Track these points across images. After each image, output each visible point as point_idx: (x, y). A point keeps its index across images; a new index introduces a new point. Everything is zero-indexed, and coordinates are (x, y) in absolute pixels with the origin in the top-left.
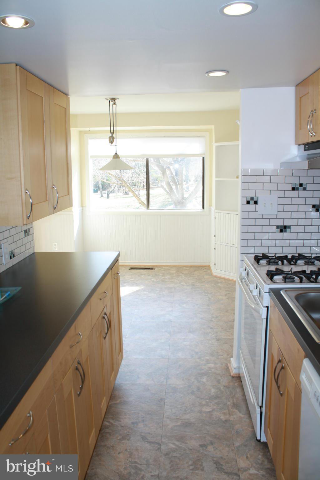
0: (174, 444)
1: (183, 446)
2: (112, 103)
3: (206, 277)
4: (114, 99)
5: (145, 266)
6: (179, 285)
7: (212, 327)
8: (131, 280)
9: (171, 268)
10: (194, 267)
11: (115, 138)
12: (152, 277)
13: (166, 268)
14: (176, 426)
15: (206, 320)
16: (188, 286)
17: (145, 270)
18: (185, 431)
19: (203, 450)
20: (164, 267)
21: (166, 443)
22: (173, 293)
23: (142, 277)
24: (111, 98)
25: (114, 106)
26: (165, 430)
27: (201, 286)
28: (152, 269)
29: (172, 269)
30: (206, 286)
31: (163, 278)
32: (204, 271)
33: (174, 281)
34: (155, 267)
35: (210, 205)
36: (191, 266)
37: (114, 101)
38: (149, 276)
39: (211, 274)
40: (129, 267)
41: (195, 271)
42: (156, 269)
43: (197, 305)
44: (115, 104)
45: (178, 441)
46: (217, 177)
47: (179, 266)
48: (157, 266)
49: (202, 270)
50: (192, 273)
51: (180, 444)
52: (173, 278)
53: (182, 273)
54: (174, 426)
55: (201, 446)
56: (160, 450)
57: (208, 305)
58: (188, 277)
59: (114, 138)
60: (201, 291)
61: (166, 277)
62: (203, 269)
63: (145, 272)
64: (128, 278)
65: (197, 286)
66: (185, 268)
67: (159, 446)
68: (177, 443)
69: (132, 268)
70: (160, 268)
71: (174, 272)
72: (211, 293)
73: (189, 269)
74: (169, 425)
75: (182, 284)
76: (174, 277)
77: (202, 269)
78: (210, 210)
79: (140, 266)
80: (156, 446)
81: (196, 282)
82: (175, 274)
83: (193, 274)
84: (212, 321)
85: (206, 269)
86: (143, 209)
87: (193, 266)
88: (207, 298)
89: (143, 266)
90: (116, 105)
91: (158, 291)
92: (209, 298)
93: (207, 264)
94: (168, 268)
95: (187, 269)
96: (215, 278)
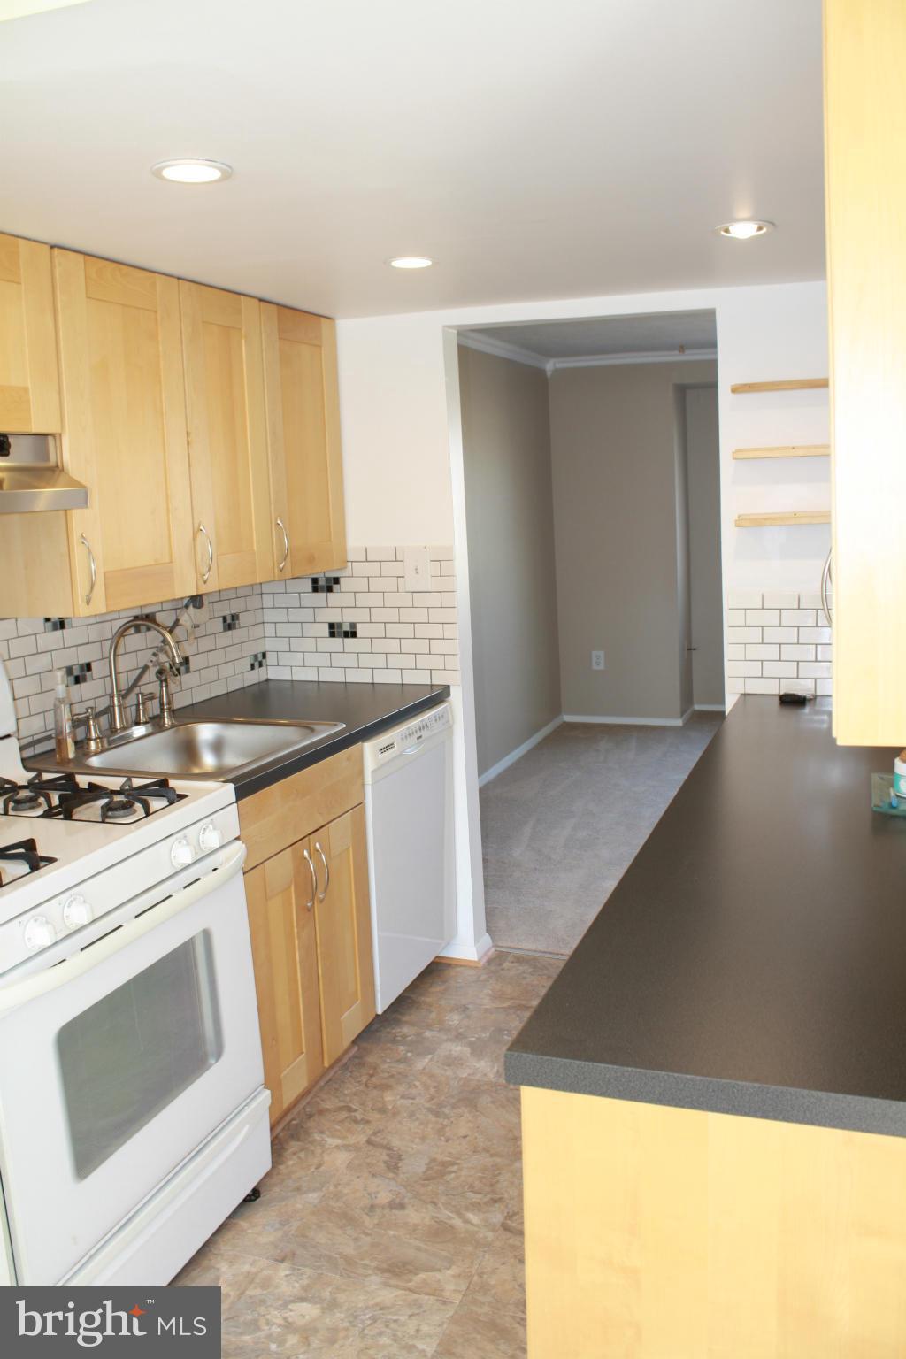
0: (467, 1221)
1: (444, 1213)
14: (433, 1270)
18: (419, 1249)
19: (404, 1197)
21: (485, 1226)
26: (472, 1263)
45: (452, 1227)
51: (450, 1218)
54: (440, 1270)
55: (402, 1206)
56: (508, 1213)
67: (509, 1222)
68: (457, 1222)
74: (454, 1276)
80: (514, 1225)
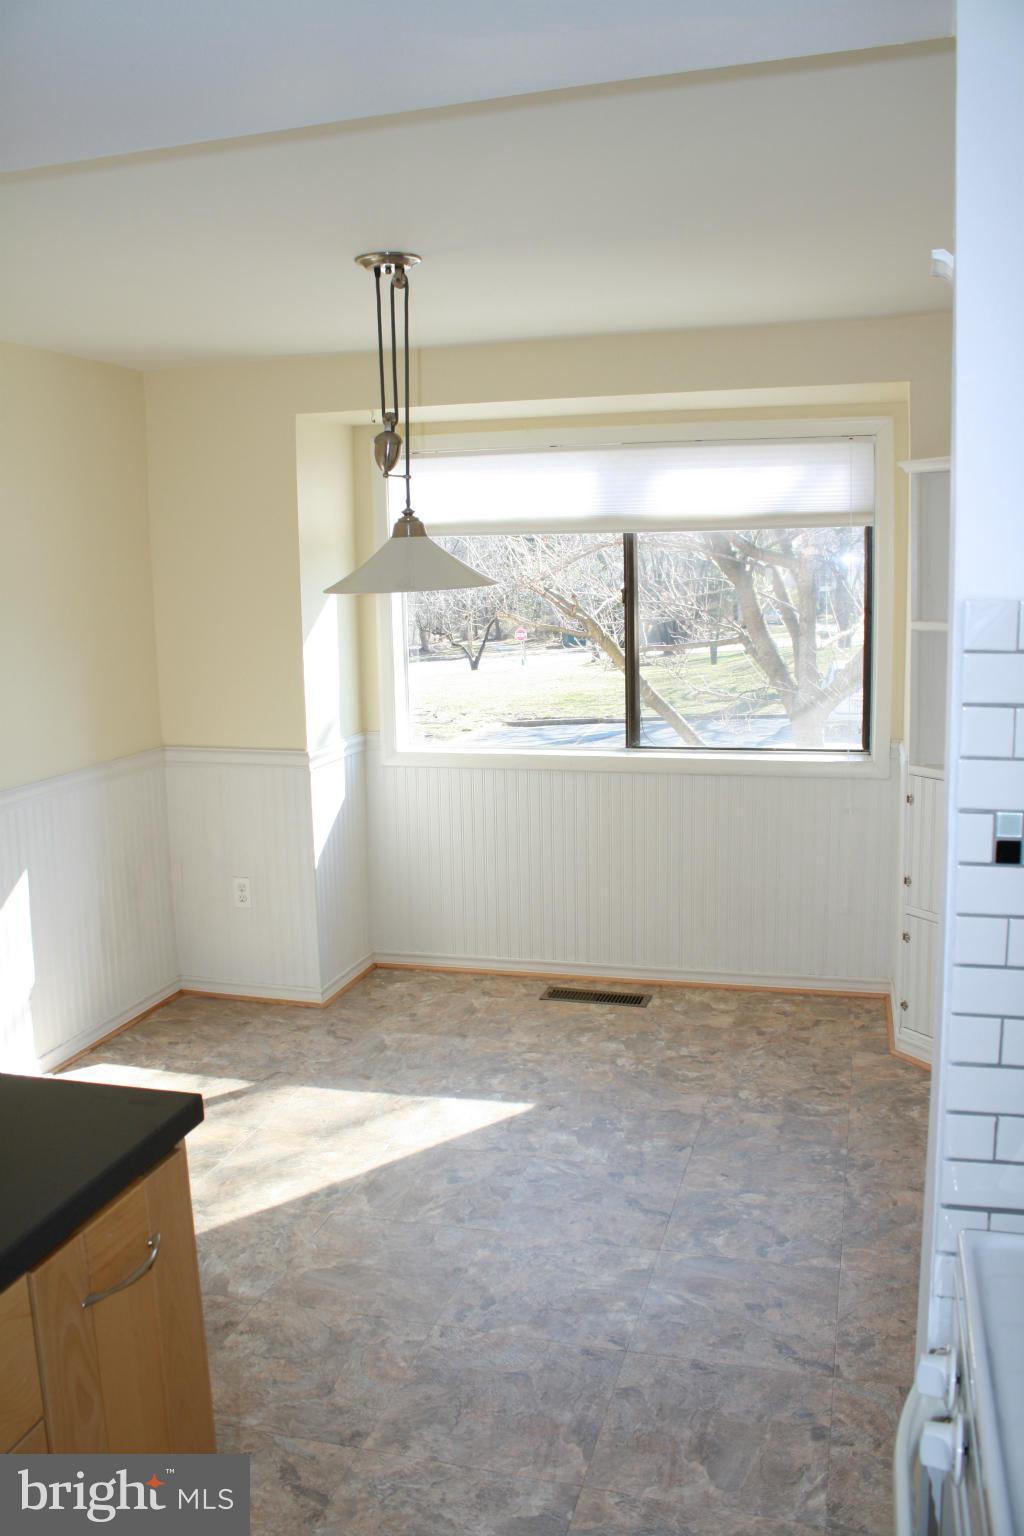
2: (386, 280)
3: (861, 1060)
4: (398, 259)
5: (614, 983)
6: (729, 1101)
7: (825, 1421)
8: (528, 1056)
9: (723, 1000)
10: (820, 1000)
11: (404, 439)
12: (622, 1047)
13: (697, 998)
15: (803, 1362)
16: (766, 1109)
17: (606, 1007)
20: (688, 995)
22: (689, 1149)
23: (579, 1044)
24: (382, 254)
25: (400, 293)
27: (825, 1115)
28: (636, 1000)
29: (722, 1006)
30: (854, 1115)
31: (670, 1053)
32: (858, 1023)
33: (714, 1076)
34: (651, 992)
35: (896, 739)
36: (808, 996)
37: (400, 268)
38: (611, 1038)
39: (884, 1046)
40: (545, 988)
41: (817, 1023)
42: (656, 1002)
43: (782, 1240)
44: (401, 281)
46: (920, 617)
47: (754, 990)
48: (661, 987)
49: (852, 1018)
50: (804, 1034)
52: (712, 1058)
53: (761, 1033)
57: (835, 1252)
58: (781, 1057)
59: (399, 442)
60: (818, 1149)
61: (684, 1051)
62: (857, 1017)
63: (603, 1015)
64: (518, 1044)
65: (807, 1112)
66: (777, 1003)
69: (557, 994)
70: (672, 996)
71: (726, 1021)
72: (867, 1166)
73: (794, 1008)
75: (743, 1094)
76: (718, 1055)
77: (850, 1012)
78: (893, 756)
79: (594, 981)
81: (813, 1087)
82: (725, 1036)
83: (806, 1041)
84: (834, 1371)
85: (869, 1012)
86: (613, 747)
87: (817, 994)
88: (841, 1201)
89: (602, 980)
90: (406, 286)
91: (622, 1135)
92: (848, 1195)
93: (878, 989)
94: (706, 997)
95: (788, 1008)
96: (901, 1072)
